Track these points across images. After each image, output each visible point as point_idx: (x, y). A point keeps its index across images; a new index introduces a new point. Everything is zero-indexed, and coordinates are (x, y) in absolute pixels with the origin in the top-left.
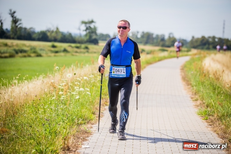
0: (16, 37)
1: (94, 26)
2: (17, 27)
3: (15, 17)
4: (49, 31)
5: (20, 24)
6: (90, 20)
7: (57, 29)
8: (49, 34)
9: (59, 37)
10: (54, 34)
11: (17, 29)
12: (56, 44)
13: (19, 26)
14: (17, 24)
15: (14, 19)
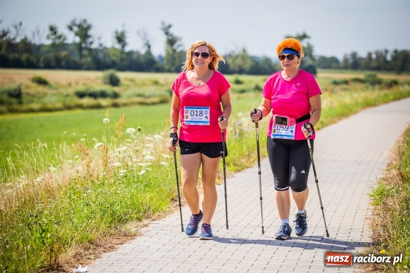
0: (173, 68)
1: (308, 44)
2: (174, 51)
3: (171, 35)
4: (230, 56)
5: (180, 46)
6: (301, 34)
7: (244, 51)
8: (230, 61)
9: (248, 65)
10: (239, 61)
11: (176, 56)
12: (242, 78)
13: (179, 50)
14: (175, 47)
15: (170, 38)
